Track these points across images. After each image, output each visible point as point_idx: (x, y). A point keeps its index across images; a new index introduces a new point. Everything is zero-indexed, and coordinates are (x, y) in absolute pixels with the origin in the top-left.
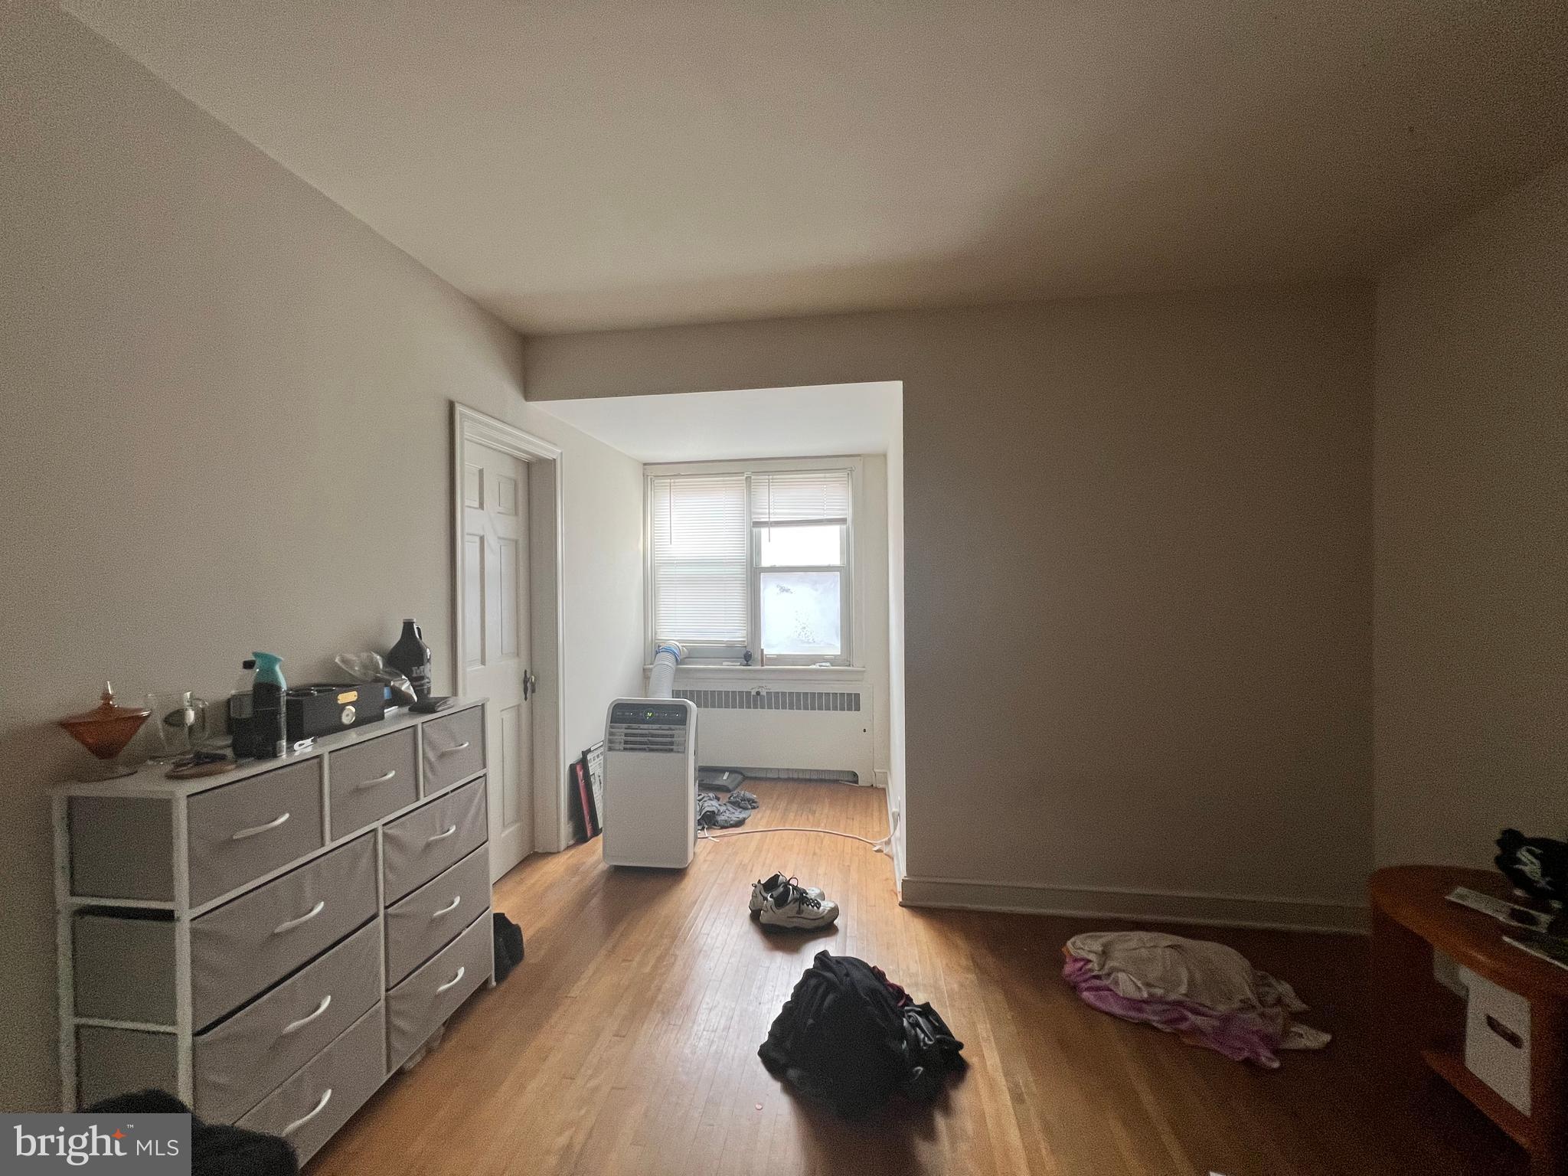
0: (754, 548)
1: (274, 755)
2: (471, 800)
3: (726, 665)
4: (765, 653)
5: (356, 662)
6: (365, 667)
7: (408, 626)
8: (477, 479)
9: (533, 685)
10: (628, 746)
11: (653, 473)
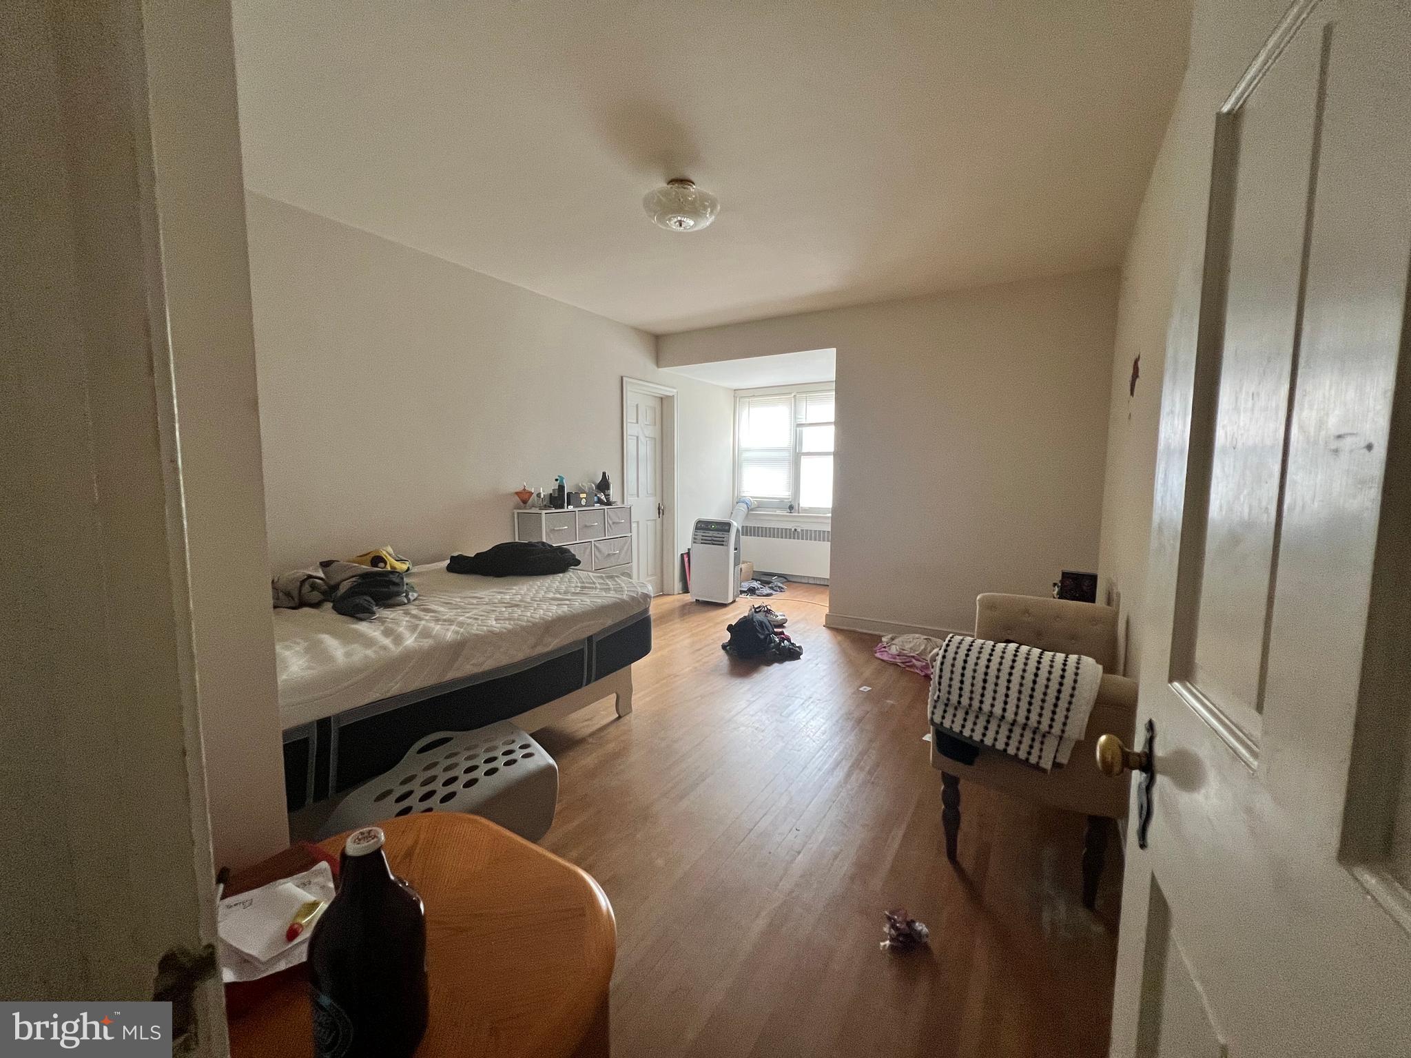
0: (798, 441)
1: (563, 507)
2: (625, 544)
3: (778, 512)
4: (801, 505)
5: (586, 486)
6: (589, 489)
7: (604, 474)
8: (635, 408)
9: (663, 511)
10: (702, 541)
11: (739, 396)
